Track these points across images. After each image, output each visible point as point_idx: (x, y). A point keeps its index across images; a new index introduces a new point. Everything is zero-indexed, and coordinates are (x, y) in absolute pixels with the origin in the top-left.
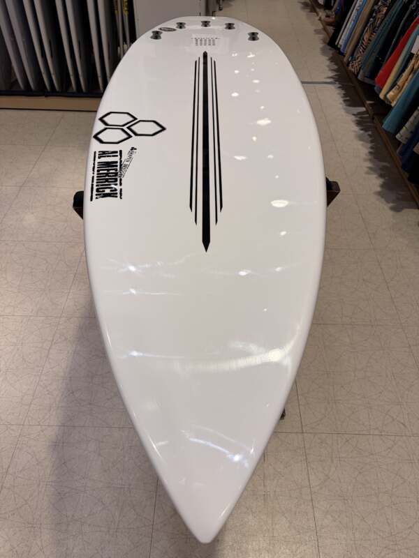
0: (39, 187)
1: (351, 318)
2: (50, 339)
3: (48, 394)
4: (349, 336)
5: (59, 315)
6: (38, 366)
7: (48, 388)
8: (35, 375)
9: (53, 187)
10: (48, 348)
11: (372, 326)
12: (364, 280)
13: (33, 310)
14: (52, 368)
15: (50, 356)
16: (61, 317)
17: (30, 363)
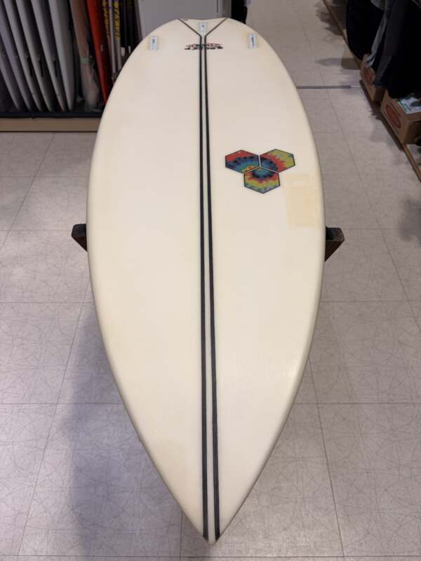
1: (389, 394)
2: (45, 434)
4: (388, 419)
5: (55, 402)
12: (400, 342)
14: (48, 476)
16: (57, 404)
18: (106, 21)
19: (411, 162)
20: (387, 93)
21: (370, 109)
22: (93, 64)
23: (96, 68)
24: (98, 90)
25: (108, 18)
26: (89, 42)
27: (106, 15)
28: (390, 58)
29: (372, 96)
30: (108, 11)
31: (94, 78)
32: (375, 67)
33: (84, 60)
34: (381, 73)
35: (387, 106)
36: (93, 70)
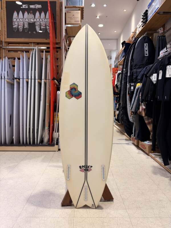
0: (17, 172)
1: (159, 215)
4: (160, 222)
9: (23, 172)
12: (160, 200)
13: (5, 215)
18: (55, 119)
19: (152, 158)
20: (140, 141)
21: (136, 148)
22: (49, 129)
23: (49, 131)
24: (49, 137)
25: (56, 118)
26: (49, 123)
27: (55, 117)
28: (138, 131)
29: (136, 144)
30: (56, 116)
31: (48, 133)
32: (134, 136)
33: (47, 128)
34: (136, 136)
35: (141, 145)
36: (48, 131)
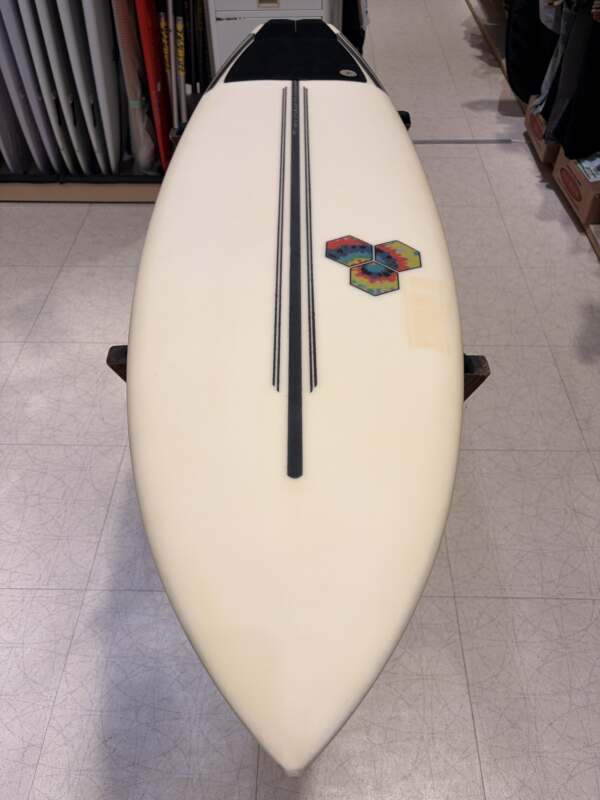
0: (52, 342)
1: (557, 587)
2: (68, 634)
3: (65, 744)
4: (556, 621)
5: (83, 588)
6: (47, 689)
7: (65, 733)
8: (44, 707)
9: (73, 342)
10: (64, 652)
11: (594, 600)
12: (574, 510)
13: (40, 579)
14: (71, 693)
15: (69, 669)
16: (86, 590)
17: (35, 682)
18: (166, 50)
20: (562, 151)
25: (168, 44)
27: (165, 41)
29: (541, 155)
31: (147, 128)
32: (546, 113)
33: (134, 104)
34: (554, 123)
35: (563, 170)
36: (146, 117)
